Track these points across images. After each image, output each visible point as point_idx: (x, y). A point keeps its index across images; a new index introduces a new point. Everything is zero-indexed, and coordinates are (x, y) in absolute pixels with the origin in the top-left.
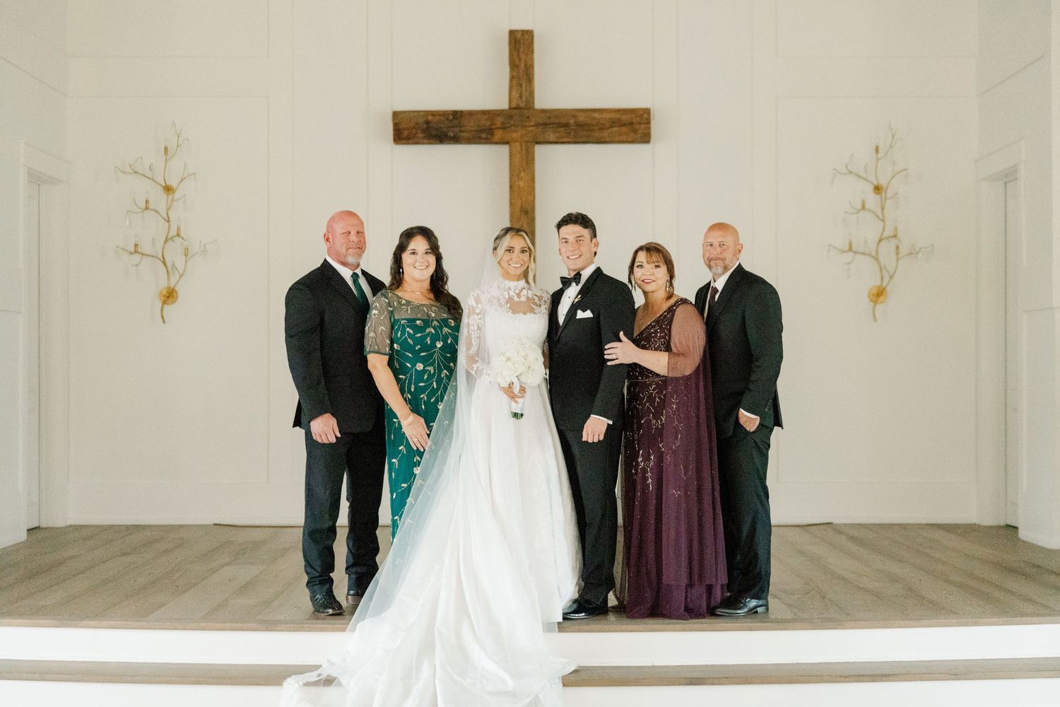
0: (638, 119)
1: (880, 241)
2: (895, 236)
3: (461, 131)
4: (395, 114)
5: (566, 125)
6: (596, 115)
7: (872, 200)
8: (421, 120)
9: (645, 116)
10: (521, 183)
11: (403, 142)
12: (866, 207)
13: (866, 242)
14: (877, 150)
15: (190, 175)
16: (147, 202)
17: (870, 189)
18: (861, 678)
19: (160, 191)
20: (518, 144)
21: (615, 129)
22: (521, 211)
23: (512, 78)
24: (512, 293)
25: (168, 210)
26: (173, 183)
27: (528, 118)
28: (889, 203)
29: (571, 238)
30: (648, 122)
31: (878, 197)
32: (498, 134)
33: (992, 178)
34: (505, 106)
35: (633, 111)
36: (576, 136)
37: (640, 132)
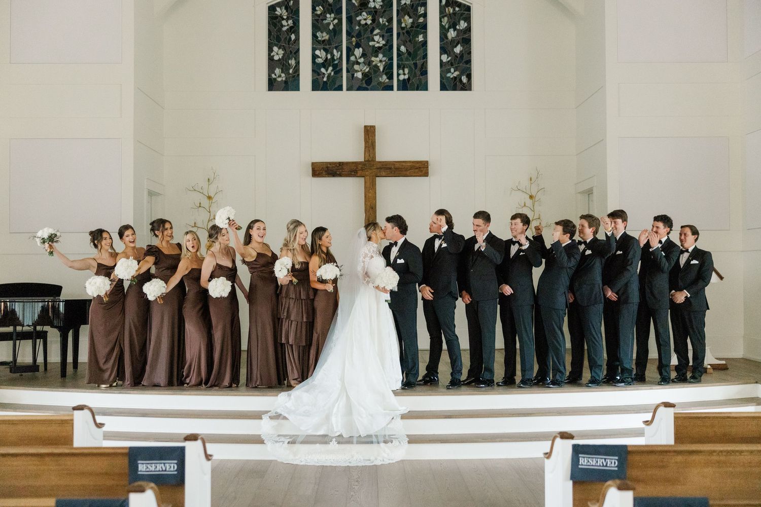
0: (423, 166)
2: (539, 218)
3: (342, 171)
4: (313, 164)
5: (390, 169)
6: (404, 164)
7: (529, 202)
8: (324, 167)
9: (426, 164)
10: (370, 195)
11: (316, 176)
12: (526, 205)
14: (531, 180)
15: (220, 191)
16: (200, 203)
17: (528, 197)
18: (519, 415)
19: (206, 198)
20: (368, 177)
21: (411, 170)
22: (370, 207)
23: (366, 147)
25: (210, 207)
26: (212, 195)
27: (373, 165)
28: (536, 203)
30: (427, 167)
31: (532, 200)
32: (360, 173)
33: (583, 193)
34: (362, 160)
35: (421, 162)
36: (394, 174)
37: (424, 171)
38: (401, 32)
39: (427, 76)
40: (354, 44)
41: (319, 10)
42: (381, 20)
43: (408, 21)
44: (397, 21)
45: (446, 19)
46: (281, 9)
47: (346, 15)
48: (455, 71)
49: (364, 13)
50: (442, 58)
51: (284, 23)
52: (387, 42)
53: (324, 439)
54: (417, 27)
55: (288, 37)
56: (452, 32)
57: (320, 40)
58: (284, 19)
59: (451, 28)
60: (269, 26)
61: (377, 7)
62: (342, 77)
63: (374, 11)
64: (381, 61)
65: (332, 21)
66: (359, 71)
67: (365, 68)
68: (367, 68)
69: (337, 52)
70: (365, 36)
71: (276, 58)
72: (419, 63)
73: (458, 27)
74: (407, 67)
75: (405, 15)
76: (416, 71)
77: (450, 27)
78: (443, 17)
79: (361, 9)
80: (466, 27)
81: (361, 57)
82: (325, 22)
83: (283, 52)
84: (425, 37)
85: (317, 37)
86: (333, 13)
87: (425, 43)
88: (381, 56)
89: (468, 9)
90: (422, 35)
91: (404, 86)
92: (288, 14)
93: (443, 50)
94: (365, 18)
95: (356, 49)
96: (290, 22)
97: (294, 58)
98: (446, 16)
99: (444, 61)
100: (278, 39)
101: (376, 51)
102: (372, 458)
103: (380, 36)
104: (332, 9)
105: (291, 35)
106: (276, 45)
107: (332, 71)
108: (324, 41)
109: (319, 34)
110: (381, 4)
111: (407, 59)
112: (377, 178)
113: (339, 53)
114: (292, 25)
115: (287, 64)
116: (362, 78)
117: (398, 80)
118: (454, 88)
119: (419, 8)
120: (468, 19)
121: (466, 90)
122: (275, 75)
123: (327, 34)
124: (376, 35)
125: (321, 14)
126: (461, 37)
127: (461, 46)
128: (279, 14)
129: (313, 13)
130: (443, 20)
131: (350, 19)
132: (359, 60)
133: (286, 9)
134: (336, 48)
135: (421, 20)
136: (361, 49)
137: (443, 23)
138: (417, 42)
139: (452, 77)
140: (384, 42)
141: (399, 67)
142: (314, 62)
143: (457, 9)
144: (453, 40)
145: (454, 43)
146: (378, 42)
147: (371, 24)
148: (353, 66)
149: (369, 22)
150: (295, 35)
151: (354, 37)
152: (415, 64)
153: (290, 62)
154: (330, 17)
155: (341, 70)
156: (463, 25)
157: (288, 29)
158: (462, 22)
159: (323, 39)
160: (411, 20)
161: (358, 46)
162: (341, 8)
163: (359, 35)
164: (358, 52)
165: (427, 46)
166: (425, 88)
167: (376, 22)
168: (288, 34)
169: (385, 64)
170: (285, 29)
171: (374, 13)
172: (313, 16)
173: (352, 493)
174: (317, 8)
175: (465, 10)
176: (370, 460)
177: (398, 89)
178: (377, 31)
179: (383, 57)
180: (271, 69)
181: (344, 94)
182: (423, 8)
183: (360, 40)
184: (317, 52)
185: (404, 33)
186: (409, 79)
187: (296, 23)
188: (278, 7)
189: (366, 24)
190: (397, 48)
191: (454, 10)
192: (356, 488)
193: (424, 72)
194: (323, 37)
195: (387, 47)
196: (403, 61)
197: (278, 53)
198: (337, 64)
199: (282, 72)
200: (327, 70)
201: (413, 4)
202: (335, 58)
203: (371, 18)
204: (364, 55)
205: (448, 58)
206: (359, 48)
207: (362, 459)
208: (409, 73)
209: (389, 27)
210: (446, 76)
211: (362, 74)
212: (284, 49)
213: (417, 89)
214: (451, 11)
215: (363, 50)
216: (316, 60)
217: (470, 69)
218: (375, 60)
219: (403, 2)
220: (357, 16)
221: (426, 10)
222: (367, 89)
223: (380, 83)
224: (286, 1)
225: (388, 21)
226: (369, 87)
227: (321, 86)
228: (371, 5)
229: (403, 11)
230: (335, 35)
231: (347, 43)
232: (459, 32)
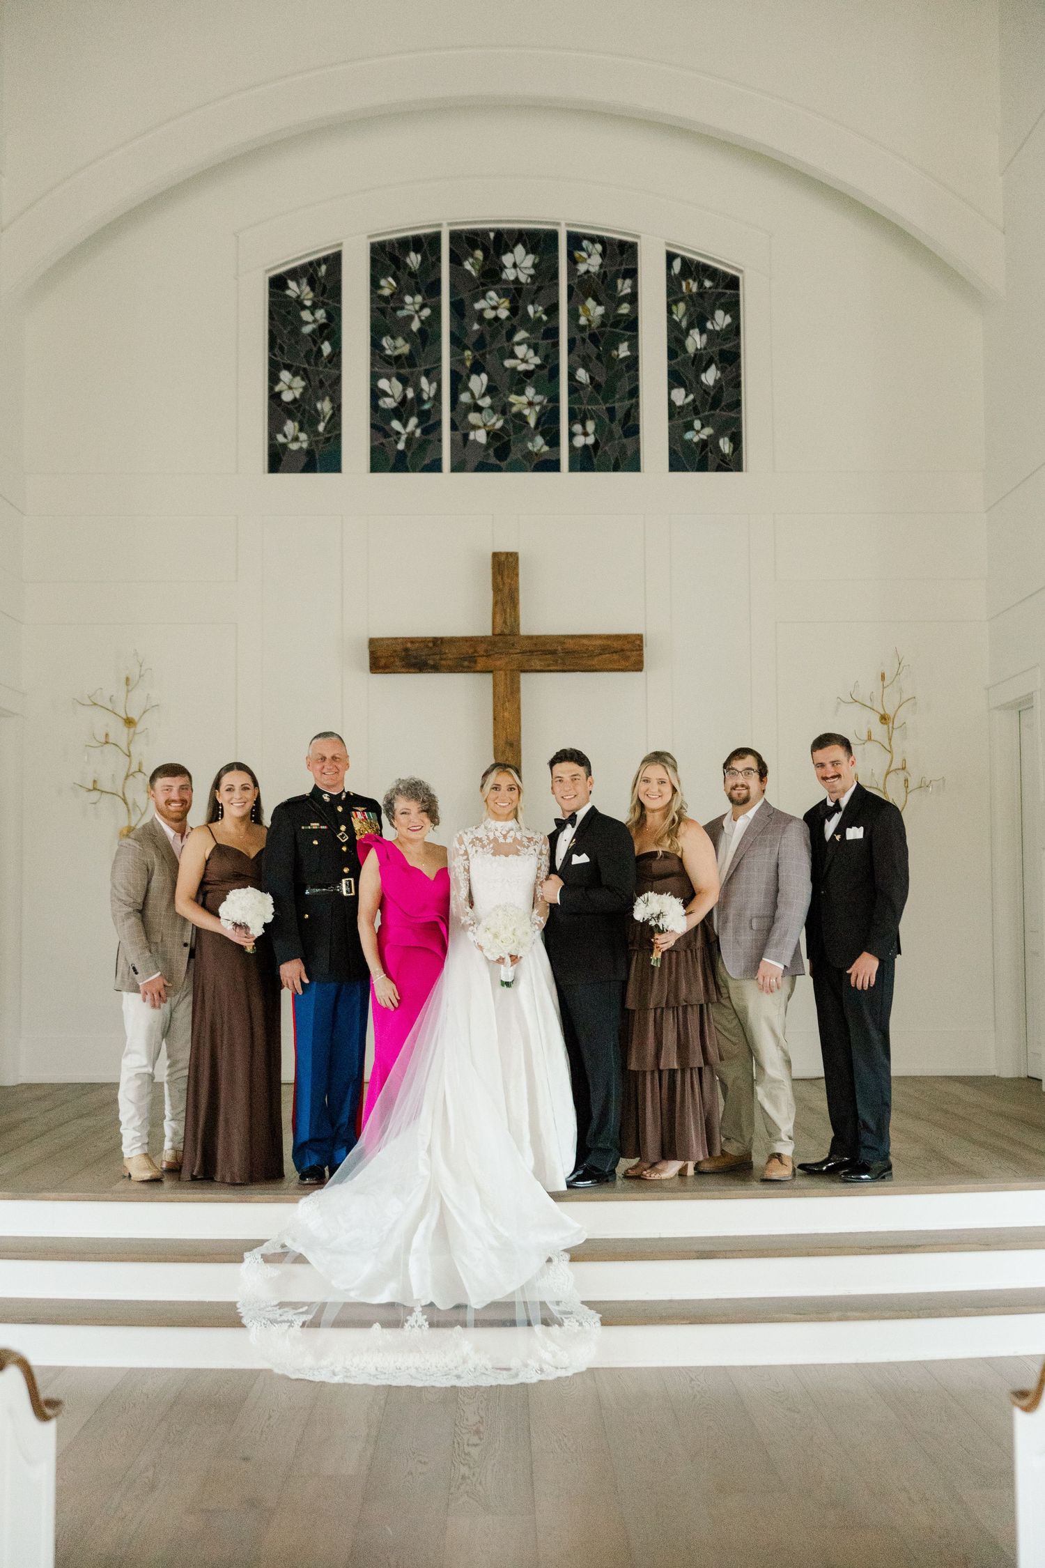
0: (629, 646)
1: (888, 773)
2: (904, 769)
3: (441, 659)
4: (372, 642)
5: (553, 652)
6: (585, 641)
7: (881, 730)
8: (399, 648)
9: (637, 642)
10: (506, 714)
11: (380, 671)
12: (872, 738)
13: (873, 775)
14: (883, 677)
15: (153, 707)
16: (107, 735)
17: (877, 717)
19: (121, 723)
20: (501, 672)
21: (604, 656)
22: (507, 743)
23: (495, 604)
24: (498, 834)
25: (128, 744)
26: (134, 715)
27: (513, 645)
28: (896, 734)
29: (567, 777)
30: (640, 648)
31: (886, 726)
32: (481, 663)
33: (1006, 707)
34: (488, 632)
35: (625, 637)
36: (564, 664)
37: (633, 659)
38: (578, 337)
39: (639, 438)
40: (468, 364)
41: (388, 285)
42: (531, 309)
43: (594, 311)
44: (569, 311)
45: (682, 306)
46: (299, 285)
47: (451, 297)
48: (703, 427)
49: (492, 294)
50: (673, 397)
51: (306, 315)
52: (546, 358)
53: (393, 1316)
54: (616, 324)
55: (315, 349)
56: (697, 337)
57: (390, 356)
58: (304, 307)
59: (693, 328)
60: (270, 324)
61: (523, 278)
62: (440, 440)
63: (515, 289)
64: (531, 404)
65: (417, 312)
66: (479, 428)
67: (493, 420)
68: (498, 420)
69: (430, 383)
70: (496, 345)
71: (287, 397)
72: (621, 407)
73: (709, 325)
74: (592, 418)
75: (587, 298)
76: (613, 426)
77: (691, 326)
78: (676, 302)
79: (483, 285)
80: (728, 325)
81: (484, 396)
82: (401, 314)
83: (303, 384)
84: (634, 347)
85: (383, 349)
86: (419, 292)
87: (632, 363)
88: (530, 392)
89: (733, 283)
90: (626, 344)
91: (585, 461)
92: (315, 296)
93: (675, 379)
94: (493, 305)
95: (474, 378)
96: (320, 314)
97: (327, 398)
98: (681, 300)
99: (679, 403)
100: (293, 353)
101: (519, 381)
102: (514, 1363)
103: (529, 347)
104: (417, 283)
105: (322, 343)
106: (288, 367)
107: (417, 426)
108: (398, 357)
109: (386, 342)
110: (532, 272)
111: (592, 400)
112: (523, 675)
113: (435, 385)
114: (324, 321)
115: (313, 412)
116: (488, 443)
117: (572, 448)
118: (702, 467)
119: (620, 282)
120: (733, 307)
121: (730, 470)
122: (285, 436)
123: (406, 341)
124: (519, 344)
125: (392, 295)
126: (716, 349)
127: (717, 368)
128: (294, 296)
129: (373, 292)
130: (674, 308)
131: (458, 308)
132: (480, 403)
133: (312, 283)
134: (427, 374)
135: (625, 309)
136: (484, 377)
137: (675, 317)
138: (612, 362)
139: (696, 439)
140: (537, 361)
141: (573, 418)
142: (375, 407)
143: (708, 284)
144: (698, 356)
145: (701, 362)
146: (524, 361)
147: (508, 318)
148: (466, 416)
149: (503, 314)
150: (331, 344)
151: (469, 349)
152: (611, 411)
153: (319, 406)
154: (412, 302)
155: (439, 423)
156: (721, 320)
157: (314, 331)
158: (719, 314)
159: (396, 353)
160: (600, 310)
161: (477, 368)
162: (438, 282)
163: (480, 344)
164: (478, 383)
165: (637, 370)
166: (635, 466)
167: (520, 313)
168: (315, 342)
169: (540, 410)
170: (307, 329)
171: (516, 294)
172: (372, 301)
173: (464, 1470)
174: (383, 282)
175: (727, 287)
176: (508, 1369)
177: (572, 469)
178: (521, 335)
179: (537, 393)
180: (275, 426)
181: (446, 480)
182: (628, 282)
183: (483, 355)
184: (383, 384)
185: (583, 340)
186: (596, 445)
187: (334, 316)
188: (292, 280)
189: (497, 318)
190: (569, 373)
191: (701, 285)
192: (475, 1452)
193: (632, 429)
194: (396, 348)
195: (546, 372)
196: (582, 403)
197: (292, 385)
198: (429, 411)
199: (301, 430)
200: (405, 426)
201: (605, 272)
202: (425, 397)
203: (507, 304)
204: (491, 390)
205: (687, 396)
206: (478, 374)
207: (489, 1366)
208: (596, 432)
209: (550, 325)
210: (681, 437)
211: (488, 433)
212: (306, 376)
213: (616, 468)
214: (694, 287)
215: (490, 380)
216: (381, 403)
217: (737, 422)
218: (518, 402)
219: (582, 268)
220: (477, 301)
221: (635, 287)
222: (497, 469)
223: (529, 455)
224: (311, 264)
225: (546, 312)
226: (503, 464)
227: (392, 461)
228: (509, 274)
229: (582, 288)
230: (424, 343)
231: (452, 363)
232: (713, 336)
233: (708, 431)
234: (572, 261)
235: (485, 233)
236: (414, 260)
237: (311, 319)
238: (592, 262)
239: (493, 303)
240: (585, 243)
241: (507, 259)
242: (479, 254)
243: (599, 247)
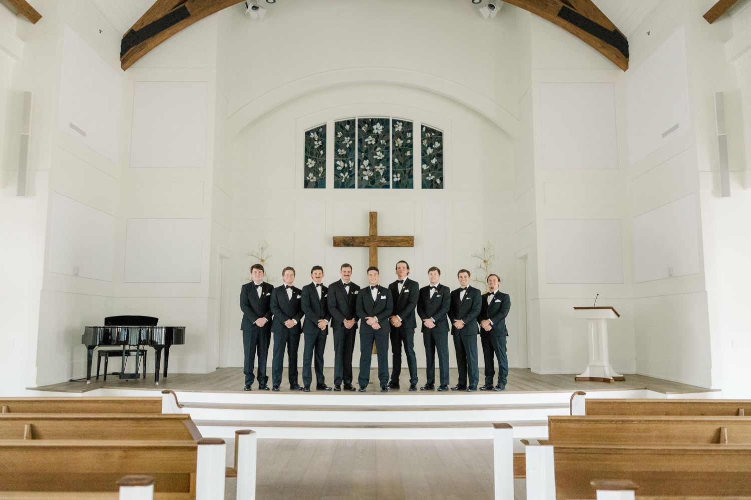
0: (409, 240)
3: (354, 243)
4: (334, 238)
5: (387, 241)
6: (397, 238)
7: (483, 265)
8: (342, 240)
9: (412, 238)
10: (373, 258)
11: (336, 246)
12: (481, 267)
13: (481, 278)
14: (484, 249)
15: (269, 256)
17: (482, 261)
20: (372, 247)
21: (402, 242)
23: (370, 227)
26: (264, 259)
27: (375, 239)
28: (488, 266)
30: (413, 240)
32: (366, 244)
33: (520, 258)
34: (368, 235)
35: (408, 237)
36: (390, 245)
37: (411, 243)
38: (395, 149)
39: (413, 179)
40: (363, 157)
41: (340, 134)
42: (381, 141)
43: (400, 142)
44: (392, 142)
45: (426, 141)
46: (314, 134)
47: (358, 138)
49: (370, 137)
50: (423, 167)
51: (316, 143)
52: (385, 156)
54: (406, 146)
55: (318, 153)
56: (430, 150)
57: (340, 155)
58: (316, 140)
60: (305, 145)
61: (379, 133)
62: (355, 179)
63: (377, 135)
64: (381, 169)
65: (348, 142)
66: (366, 176)
67: (370, 173)
68: (372, 173)
70: (371, 152)
71: (310, 166)
72: (408, 170)
73: (433, 146)
74: (399, 173)
75: (398, 138)
76: (405, 175)
77: (428, 146)
78: (424, 140)
79: (368, 134)
80: (439, 146)
81: (367, 166)
82: (343, 142)
83: (315, 162)
84: (412, 152)
85: (338, 153)
86: (349, 136)
87: (411, 157)
88: (381, 165)
89: (441, 134)
90: (409, 152)
91: (397, 185)
92: (319, 137)
93: (424, 162)
94: (370, 140)
95: (365, 161)
96: (320, 142)
97: (322, 167)
98: (425, 139)
99: (424, 169)
100: (312, 154)
101: (378, 162)
103: (381, 152)
104: (348, 134)
105: (321, 151)
106: (310, 158)
107: (348, 175)
108: (343, 155)
109: (339, 150)
110: (382, 130)
111: (399, 168)
112: (378, 248)
113: (353, 163)
114: (321, 144)
115: (318, 171)
116: (369, 180)
117: (393, 181)
118: (431, 187)
119: (407, 133)
120: (440, 141)
121: (439, 188)
122: (309, 178)
123: (345, 150)
124: (378, 151)
125: (341, 137)
126: (436, 153)
127: (436, 159)
128: (312, 137)
129: (335, 136)
130: (423, 141)
131: (360, 141)
132: (366, 168)
133: (318, 133)
134: (351, 160)
135: (409, 141)
136: (368, 161)
137: (423, 144)
138: (405, 156)
139: (429, 179)
140: (383, 156)
141: (393, 173)
142: (335, 169)
143: (433, 134)
144: (430, 155)
145: (431, 157)
146: (379, 156)
147: (375, 144)
148: (362, 172)
149: (373, 143)
150: (323, 151)
151: (363, 153)
153: (319, 169)
154: (347, 139)
155: (354, 174)
156: (437, 145)
157: (318, 147)
158: (436, 143)
160: (402, 142)
161: (366, 158)
162: (355, 133)
163: (366, 152)
164: (366, 162)
165: (412, 159)
166: (412, 187)
167: (378, 142)
168: (318, 151)
169: (384, 171)
170: (316, 147)
171: (377, 137)
172: (335, 139)
174: (338, 133)
175: (439, 135)
177: (393, 188)
178: (379, 149)
179: (383, 166)
180: (306, 174)
181: (356, 190)
182: (410, 134)
183: (367, 155)
184: (338, 163)
185: (397, 150)
186: (400, 181)
187: (324, 143)
188: (312, 133)
189: (371, 144)
190: (392, 160)
191: (431, 135)
193: (411, 176)
194: (342, 152)
195: (386, 159)
196: (396, 169)
197: (311, 163)
198: (351, 170)
199: (314, 176)
200: (344, 175)
201: (403, 131)
202: (350, 166)
203: (374, 140)
204: (369, 165)
205: (427, 167)
208: (400, 177)
209: (387, 146)
210: (425, 179)
211: (369, 177)
212: (316, 160)
213: (406, 188)
214: (429, 135)
216: (337, 168)
217: (442, 174)
218: (378, 168)
219: (396, 130)
220: (366, 139)
221: (412, 135)
222: (371, 188)
223: (381, 184)
224: (317, 128)
225: (386, 142)
226: (373, 186)
227: (341, 185)
228: (375, 131)
229: (396, 135)
230: (350, 150)
231: (358, 157)
232: (435, 149)
233: (433, 177)
234: (394, 127)
235: (368, 119)
236: (347, 127)
237: (317, 144)
238: (399, 128)
239: (371, 140)
240: (397, 122)
241: (375, 127)
242: (366, 125)
243: (401, 123)
